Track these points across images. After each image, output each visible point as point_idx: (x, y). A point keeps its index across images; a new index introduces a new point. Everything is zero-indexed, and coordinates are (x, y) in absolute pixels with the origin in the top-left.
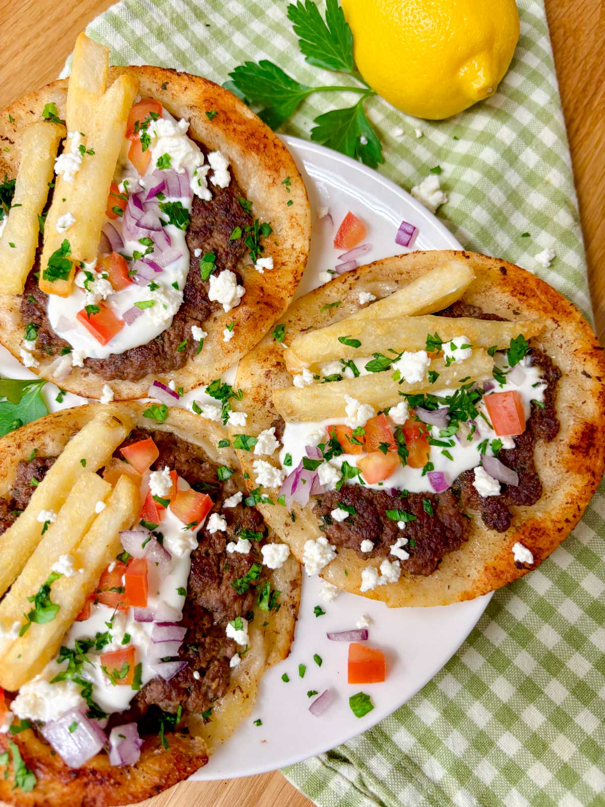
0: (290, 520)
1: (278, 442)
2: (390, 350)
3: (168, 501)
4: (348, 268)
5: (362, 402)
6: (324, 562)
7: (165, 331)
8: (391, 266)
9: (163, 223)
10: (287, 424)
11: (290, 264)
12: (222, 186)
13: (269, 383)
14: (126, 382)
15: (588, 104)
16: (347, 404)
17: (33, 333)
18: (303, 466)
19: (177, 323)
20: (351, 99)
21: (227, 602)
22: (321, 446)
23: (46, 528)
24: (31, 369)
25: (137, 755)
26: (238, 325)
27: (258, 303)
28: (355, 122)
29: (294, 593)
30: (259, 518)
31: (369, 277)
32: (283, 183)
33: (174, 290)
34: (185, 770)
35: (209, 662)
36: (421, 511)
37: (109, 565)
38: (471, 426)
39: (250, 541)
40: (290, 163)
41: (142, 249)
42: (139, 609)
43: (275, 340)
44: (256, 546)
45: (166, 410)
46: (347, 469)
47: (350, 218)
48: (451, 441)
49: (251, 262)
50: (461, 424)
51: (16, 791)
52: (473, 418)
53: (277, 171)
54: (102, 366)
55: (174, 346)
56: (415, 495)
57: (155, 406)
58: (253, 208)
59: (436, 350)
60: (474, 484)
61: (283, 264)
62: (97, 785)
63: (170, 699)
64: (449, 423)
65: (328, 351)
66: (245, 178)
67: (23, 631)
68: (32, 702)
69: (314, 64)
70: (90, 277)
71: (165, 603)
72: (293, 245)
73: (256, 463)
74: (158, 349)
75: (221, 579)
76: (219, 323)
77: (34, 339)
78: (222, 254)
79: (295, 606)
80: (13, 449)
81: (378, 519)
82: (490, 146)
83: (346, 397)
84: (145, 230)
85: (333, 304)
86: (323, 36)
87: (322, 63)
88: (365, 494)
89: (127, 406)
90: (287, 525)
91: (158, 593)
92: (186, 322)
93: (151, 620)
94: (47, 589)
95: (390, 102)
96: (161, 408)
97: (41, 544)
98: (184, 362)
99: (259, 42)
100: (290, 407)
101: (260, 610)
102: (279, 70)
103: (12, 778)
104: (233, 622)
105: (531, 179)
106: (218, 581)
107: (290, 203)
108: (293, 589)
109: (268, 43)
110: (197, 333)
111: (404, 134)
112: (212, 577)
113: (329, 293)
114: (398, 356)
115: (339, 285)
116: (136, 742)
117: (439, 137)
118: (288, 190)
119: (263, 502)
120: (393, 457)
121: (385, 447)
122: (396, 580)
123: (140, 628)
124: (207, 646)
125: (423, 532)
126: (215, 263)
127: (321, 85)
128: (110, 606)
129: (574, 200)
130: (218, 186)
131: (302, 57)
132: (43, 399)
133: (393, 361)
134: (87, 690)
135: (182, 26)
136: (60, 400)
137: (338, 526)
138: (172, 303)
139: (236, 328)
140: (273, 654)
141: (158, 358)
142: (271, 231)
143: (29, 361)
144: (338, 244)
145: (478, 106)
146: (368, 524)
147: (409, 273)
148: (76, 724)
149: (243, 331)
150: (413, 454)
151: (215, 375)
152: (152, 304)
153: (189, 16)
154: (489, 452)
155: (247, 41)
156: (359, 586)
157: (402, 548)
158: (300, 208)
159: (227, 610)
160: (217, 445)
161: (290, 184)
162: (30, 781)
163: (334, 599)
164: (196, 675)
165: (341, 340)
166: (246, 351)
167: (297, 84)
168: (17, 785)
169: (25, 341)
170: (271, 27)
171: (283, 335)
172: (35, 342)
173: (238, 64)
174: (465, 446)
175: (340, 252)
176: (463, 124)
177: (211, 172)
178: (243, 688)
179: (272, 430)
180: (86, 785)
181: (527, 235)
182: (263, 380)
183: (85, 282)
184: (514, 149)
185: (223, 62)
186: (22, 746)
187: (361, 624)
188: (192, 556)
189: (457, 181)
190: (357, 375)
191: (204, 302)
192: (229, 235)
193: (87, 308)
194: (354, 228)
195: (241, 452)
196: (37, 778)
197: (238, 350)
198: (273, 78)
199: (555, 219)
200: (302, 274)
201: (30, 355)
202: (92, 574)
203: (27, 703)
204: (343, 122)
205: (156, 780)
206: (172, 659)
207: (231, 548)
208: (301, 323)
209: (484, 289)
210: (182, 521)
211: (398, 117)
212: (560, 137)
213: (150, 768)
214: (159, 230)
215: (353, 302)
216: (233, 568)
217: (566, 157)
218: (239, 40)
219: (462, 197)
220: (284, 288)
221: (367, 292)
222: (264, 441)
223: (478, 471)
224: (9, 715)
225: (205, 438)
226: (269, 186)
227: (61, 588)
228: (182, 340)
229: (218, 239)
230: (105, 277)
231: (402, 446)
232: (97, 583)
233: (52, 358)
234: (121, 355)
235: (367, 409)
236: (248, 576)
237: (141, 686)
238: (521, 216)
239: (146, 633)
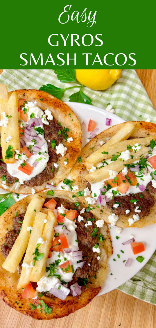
0: (101, 212)
1: (90, 191)
2: (118, 153)
3: (65, 214)
4: (94, 136)
5: (113, 171)
6: (116, 220)
7: (46, 167)
8: (106, 132)
9: (37, 134)
10: (91, 185)
11: (77, 138)
12: (51, 120)
13: (81, 175)
14: (38, 186)
15: (145, 77)
16: (109, 172)
17: (5, 178)
18: (101, 194)
19: (49, 164)
20: (77, 90)
21: (90, 241)
22: (105, 187)
23: (30, 232)
24: (7, 190)
25: (80, 292)
26: (68, 160)
27: (72, 151)
28: (80, 96)
29: (108, 234)
30: (91, 214)
31: (101, 137)
32: (69, 115)
33: (46, 153)
34: (96, 292)
35: (92, 260)
36: (139, 198)
37: (53, 239)
38: (146, 169)
39: (91, 221)
40: (69, 109)
41: (32, 144)
42: (66, 249)
43: (79, 162)
44: (93, 222)
45: (53, 191)
46: (114, 192)
47: (91, 121)
48: (142, 175)
49: (65, 141)
50: (143, 169)
51: (46, 315)
52: (146, 167)
53: (66, 112)
54: (30, 182)
55: (50, 171)
56: (136, 194)
57: (49, 191)
58: (62, 125)
59: (130, 150)
60: (152, 185)
61: (75, 138)
62: (71, 305)
63: (84, 274)
64: (140, 170)
65: (99, 158)
66: (56, 116)
67: (34, 264)
68: (43, 285)
69: (63, 82)
70: (20, 155)
71: (74, 246)
72: (77, 132)
73: (86, 199)
74: (45, 173)
75: (87, 235)
76: (62, 161)
77: (5, 180)
78: (56, 140)
79: (110, 238)
80: (10, 214)
81: (128, 204)
82: (123, 93)
83: (108, 170)
84: (32, 137)
85: (93, 148)
86: (65, 72)
87: (66, 81)
88: (122, 198)
89: (40, 193)
90: (101, 214)
91: (70, 243)
92: (51, 163)
93: (70, 252)
94: (37, 250)
95: (89, 88)
96: (51, 191)
97: (30, 237)
98: (54, 176)
99: (44, 79)
100: (92, 178)
101: (100, 242)
102: (53, 86)
103: (44, 312)
104: (94, 246)
105: (137, 100)
106: (86, 235)
107: (72, 120)
108: (108, 233)
109: (47, 79)
110: (56, 165)
111: (96, 96)
112: (84, 235)
113: (90, 145)
114: (120, 154)
115: (92, 142)
116: (79, 288)
117: (106, 95)
118: (71, 117)
119: (92, 209)
120: (127, 184)
121: (124, 181)
122: (139, 219)
123: (69, 255)
124: (89, 255)
125: (142, 203)
126: (55, 143)
127: (67, 88)
128: (57, 251)
129: (151, 103)
130: (50, 120)
131: (59, 81)
132: (12, 198)
133: (119, 156)
134: (59, 277)
135: (21, 79)
136: (18, 198)
137: (117, 209)
138: (47, 157)
139: (67, 160)
140: (109, 254)
141: (46, 176)
142: (69, 130)
143: (6, 187)
144: (89, 130)
145: (115, 83)
146: (125, 206)
147: (112, 133)
148: (60, 286)
149: (70, 161)
150: (133, 181)
151: (64, 177)
152: (41, 159)
153: (22, 76)
154: (153, 175)
155: (41, 80)
156: (128, 225)
157: (138, 209)
158: (76, 121)
159: (91, 244)
160: (72, 197)
161: (71, 115)
162: (50, 310)
163: (121, 233)
164: (89, 265)
165: (102, 153)
166: (72, 167)
167: (60, 89)
168: (46, 313)
169: (3, 181)
170: (47, 74)
171: (81, 160)
172: (6, 181)
173: (40, 87)
174: (146, 175)
175: (90, 132)
176: (112, 89)
177: (47, 116)
178: (103, 266)
179: (87, 188)
180: (67, 306)
181: (141, 116)
182: (79, 175)
183: (18, 157)
184: (130, 92)
185: (35, 87)
186: (44, 300)
187: (131, 237)
188: (76, 230)
189: (116, 106)
190: (107, 164)
191: (55, 156)
192: (57, 134)
193: (21, 165)
194: (93, 124)
195: (80, 197)
196: (52, 308)
197: (69, 168)
198: (52, 89)
199: (148, 109)
200: (82, 140)
201: (5, 185)
202: (49, 241)
203: (42, 286)
204: (77, 96)
205: (88, 297)
206: (81, 261)
207: (86, 225)
208: (85, 155)
209: (137, 130)
210: (70, 220)
211: (92, 92)
212: (142, 86)
213: (85, 295)
214: (37, 136)
215: (98, 146)
216: (89, 231)
217: (145, 91)
218: (38, 80)
219: (119, 110)
220: (78, 145)
221: (102, 141)
222: (86, 191)
223: (153, 181)
224: (36, 292)
225: (67, 196)
226: (65, 117)
227: (41, 248)
228: (52, 169)
229: (54, 136)
230: (24, 154)
231: (129, 180)
232: (51, 244)
233: (12, 185)
234: (35, 178)
235: (115, 172)
236: (94, 232)
237: (75, 272)
238: (138, 111)
239: (71, 256)
